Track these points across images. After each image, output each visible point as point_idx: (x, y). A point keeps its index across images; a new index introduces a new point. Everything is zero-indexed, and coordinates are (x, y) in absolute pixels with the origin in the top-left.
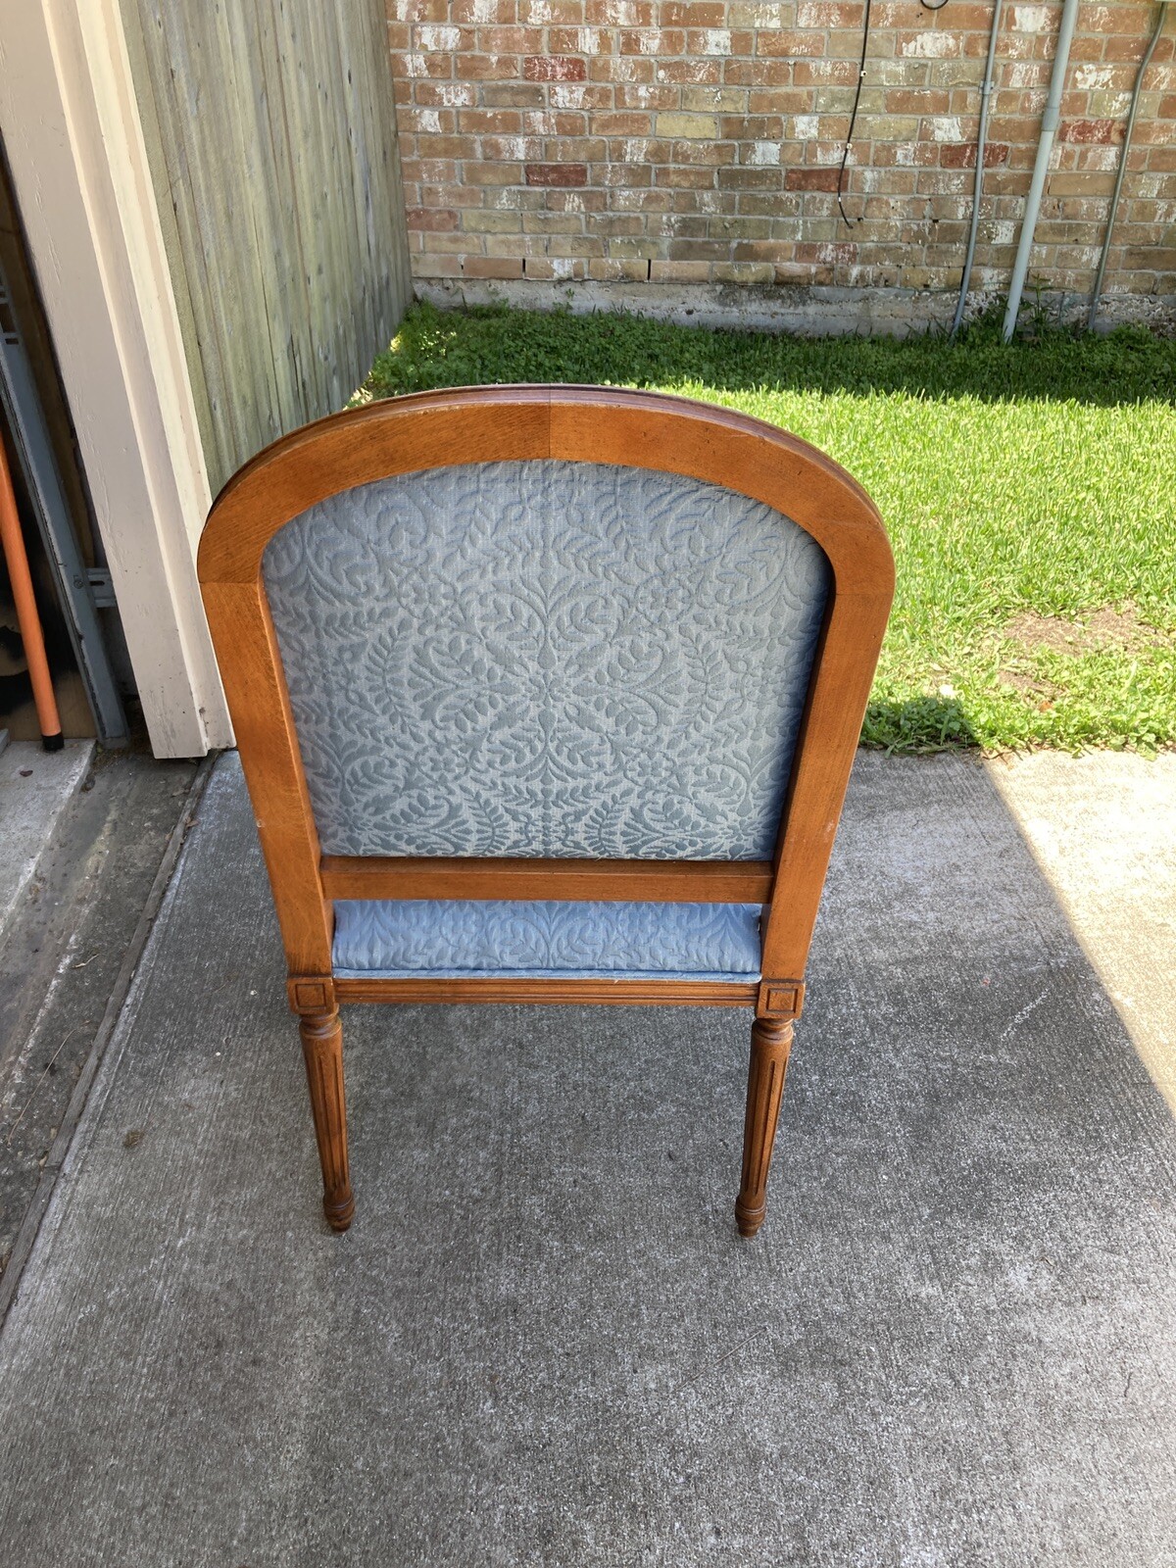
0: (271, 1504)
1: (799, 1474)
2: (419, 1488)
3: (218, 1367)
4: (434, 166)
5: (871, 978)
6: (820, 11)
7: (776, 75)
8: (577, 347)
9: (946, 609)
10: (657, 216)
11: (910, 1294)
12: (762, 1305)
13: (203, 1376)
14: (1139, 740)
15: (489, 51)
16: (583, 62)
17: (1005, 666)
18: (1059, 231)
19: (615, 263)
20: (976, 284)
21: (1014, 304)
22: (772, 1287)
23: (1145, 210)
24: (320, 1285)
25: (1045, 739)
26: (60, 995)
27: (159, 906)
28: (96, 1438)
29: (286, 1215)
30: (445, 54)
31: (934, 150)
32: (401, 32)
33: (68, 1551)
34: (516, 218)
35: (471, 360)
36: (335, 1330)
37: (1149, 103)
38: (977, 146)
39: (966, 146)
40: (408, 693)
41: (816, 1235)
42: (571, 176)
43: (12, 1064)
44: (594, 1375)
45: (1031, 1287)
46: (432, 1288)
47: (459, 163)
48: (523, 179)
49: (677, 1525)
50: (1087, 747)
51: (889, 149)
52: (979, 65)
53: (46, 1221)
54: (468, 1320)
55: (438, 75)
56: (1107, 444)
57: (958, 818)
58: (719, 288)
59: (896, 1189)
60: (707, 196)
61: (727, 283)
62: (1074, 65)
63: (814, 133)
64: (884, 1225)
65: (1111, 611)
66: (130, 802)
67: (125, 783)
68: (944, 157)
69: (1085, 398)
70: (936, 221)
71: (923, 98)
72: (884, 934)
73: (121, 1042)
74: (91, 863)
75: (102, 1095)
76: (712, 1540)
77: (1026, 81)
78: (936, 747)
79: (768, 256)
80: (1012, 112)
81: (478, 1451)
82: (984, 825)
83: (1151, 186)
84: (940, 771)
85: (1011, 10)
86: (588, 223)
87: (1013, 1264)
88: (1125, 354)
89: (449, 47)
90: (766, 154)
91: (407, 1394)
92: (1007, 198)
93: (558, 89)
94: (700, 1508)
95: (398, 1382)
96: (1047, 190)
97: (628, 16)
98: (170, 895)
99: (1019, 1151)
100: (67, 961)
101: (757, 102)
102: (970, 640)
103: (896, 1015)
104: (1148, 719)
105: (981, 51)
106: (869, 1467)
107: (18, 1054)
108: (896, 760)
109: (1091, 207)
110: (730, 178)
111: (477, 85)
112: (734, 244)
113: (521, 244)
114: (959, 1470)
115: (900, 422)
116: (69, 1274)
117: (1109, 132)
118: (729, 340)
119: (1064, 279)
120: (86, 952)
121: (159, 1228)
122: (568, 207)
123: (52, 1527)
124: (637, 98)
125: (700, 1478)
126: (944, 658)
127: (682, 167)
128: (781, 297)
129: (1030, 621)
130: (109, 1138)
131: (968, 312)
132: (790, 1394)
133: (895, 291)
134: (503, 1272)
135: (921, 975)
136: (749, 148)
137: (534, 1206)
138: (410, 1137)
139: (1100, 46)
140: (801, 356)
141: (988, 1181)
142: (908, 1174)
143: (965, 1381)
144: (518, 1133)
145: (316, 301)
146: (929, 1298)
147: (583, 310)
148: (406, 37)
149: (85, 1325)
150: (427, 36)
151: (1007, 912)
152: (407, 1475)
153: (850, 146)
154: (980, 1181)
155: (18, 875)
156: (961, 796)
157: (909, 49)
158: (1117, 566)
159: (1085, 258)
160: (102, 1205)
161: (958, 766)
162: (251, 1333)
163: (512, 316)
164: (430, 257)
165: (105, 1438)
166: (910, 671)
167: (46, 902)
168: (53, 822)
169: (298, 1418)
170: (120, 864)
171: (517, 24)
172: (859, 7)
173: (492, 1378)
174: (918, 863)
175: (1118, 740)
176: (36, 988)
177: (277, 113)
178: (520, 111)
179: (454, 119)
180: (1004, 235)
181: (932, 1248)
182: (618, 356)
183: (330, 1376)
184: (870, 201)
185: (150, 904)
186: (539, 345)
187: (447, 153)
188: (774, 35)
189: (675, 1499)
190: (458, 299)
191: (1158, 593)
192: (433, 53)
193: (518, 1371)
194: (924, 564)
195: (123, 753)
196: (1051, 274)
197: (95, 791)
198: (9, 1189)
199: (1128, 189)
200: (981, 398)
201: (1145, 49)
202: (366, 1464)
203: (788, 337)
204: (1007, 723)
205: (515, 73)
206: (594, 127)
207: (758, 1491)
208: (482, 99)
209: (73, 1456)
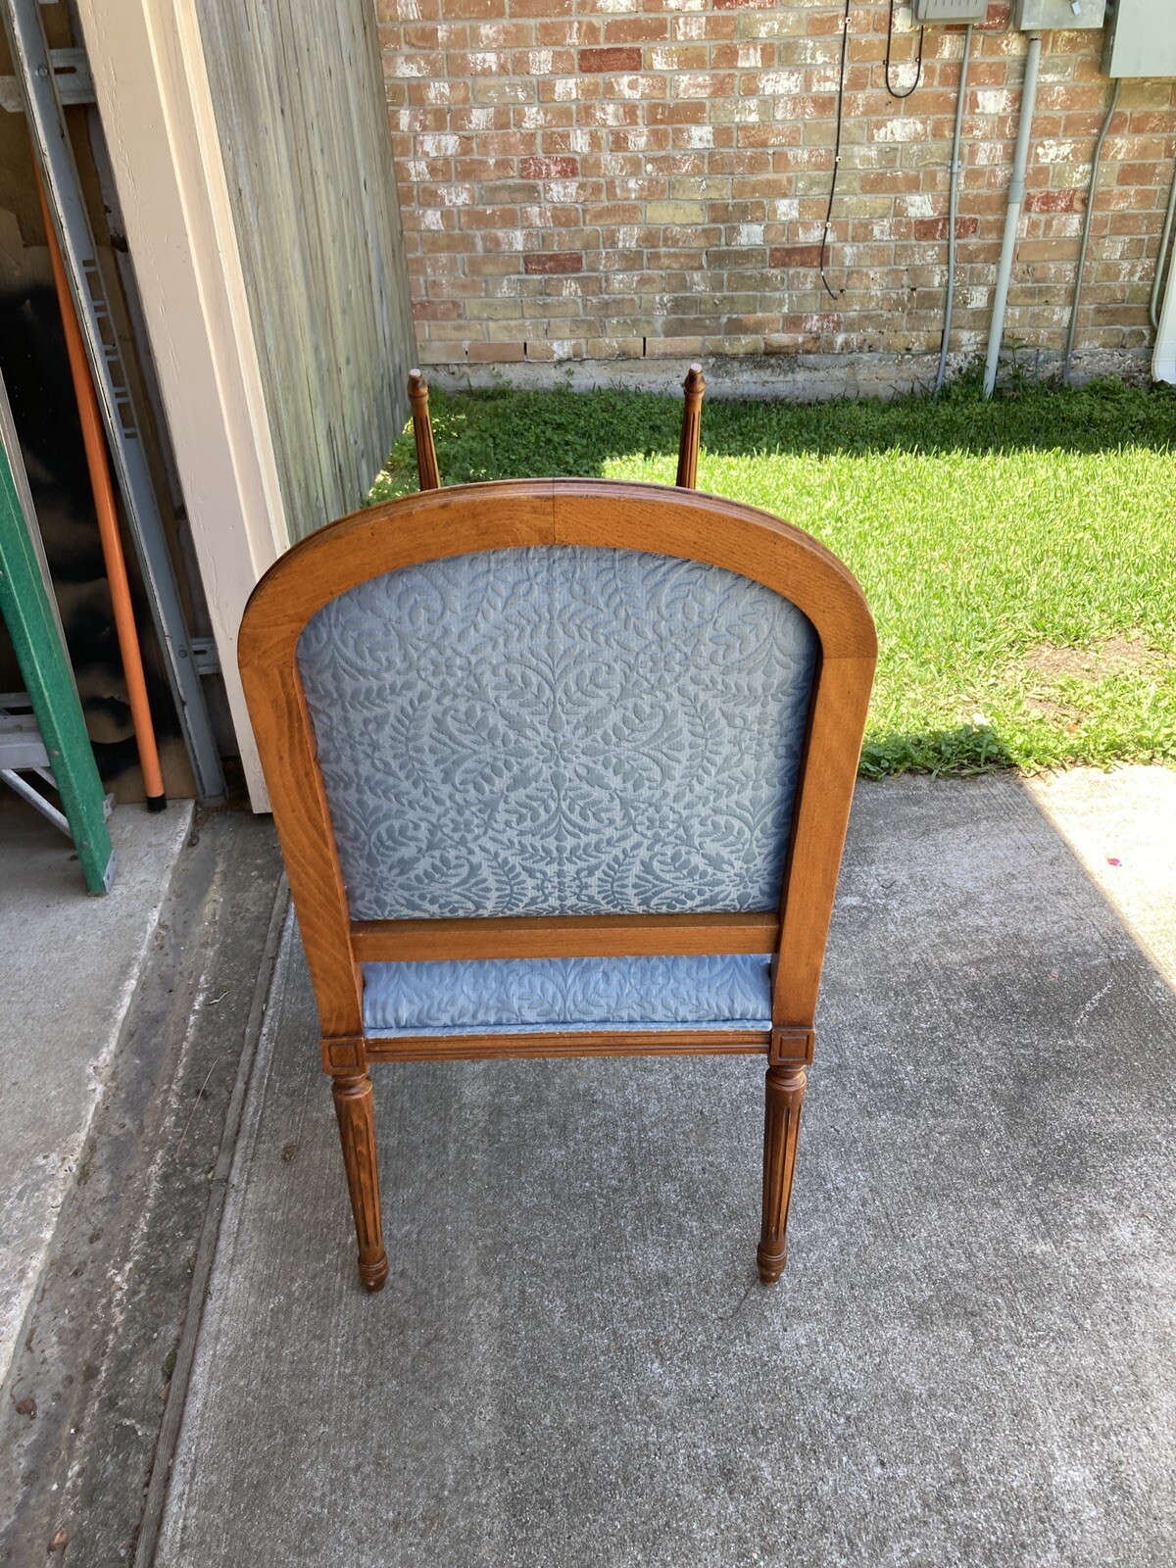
0: (473, 1458)
1: (949, 1411)
2: (604, 1438)
3: (403, 1344)
4: (437, 260)
5: (948, 978)
6: (795, 104)
7: (757, 164)
8: (582, 423)
9: (968, 644)
10: (651, 296)
11: (1026, 1252)
12: (891, 1267)
13: (391, 1353)
14: (1165, 754)
15: (487, 154)
16: (574, 160)
17: (1029, 694)
18: (1030, 293)
19: (611, 342)
20: (954, 346)
21: (992, 363)
22: (898, 1250)
23: (1110, 271)
24: (485, 1270)
25: (1078, 757)
26: (200, 1029)
27: (278, 945)
28: (305, 1409)
29: (443, 1211)
30: (446, 159)
31: (908, 225)
32: (404, 141)
33: (294, 1510)
34: (516, 304)
35: (482, 438)
36: (506, 1307)
37: (1107, 171)
38: (949, 219)
39: (938, 221)
40: (429, 759)
41: (931, 1204)
42: (567, 264)
43: (167, 1091)
44: (748, 1335)
45: (1135, 1240)
46: (587, 1268)
47: (462, 256)
48: (522, 269)
49: (845, 1459)
50: (1118, 762)
51: (867, 225)
52: (946, 146)
53: (224, 1226)
54: (626, 1294)
55: (440, 178)
56: (1095, 487)
57: (1007, 831)
58: (712, 361)
59: (998, 1161)
60: (697, 276)
61: (719, 355)
62: (1036, 141)
63: (795, 214)
64: (993, 1193)
65: (1121, 639)
66: (235, 854)
67: (224, 837)
68: (918, 231)
69: (1069, 446)
70: (913, 290)
71: (895, 178)
72: (954, 939)
73: (265, 1066)
74: (207, 910)
75: (255, 1113)
76: (878, 1470)
77: (991, 158)
78: (977, 769)
79: (757, 328)
80: (980, 188)
81: (653, 1405)
82: (1032, 837)
83: (1113, 249)
84: (984, 791)
85: (974, 95)
86: (585, 306)
87: (1116, 1221)
88: (1102, 404)
89: (449, 153)
90: (751, 235)
91: (580, 1359)
92: (980, 266)
93: (552, 185)
94: (863, 1444)
95: (570, 1350)
96: (1016, 257)
97: (616, 117)
98: (287, 935)
99: (1106, 1123)
100: (201, 998)
101: (740, 189)
102: (994, 672)
103: (976, 1009)
104: (1172, 734)
105: (947, 133)
106: (1011, 1401)
107: (170, 1082)
108: (941, 782)
109: (1059, 271)
110: (718, 259)
111: (476, 187)
112: (724, 320)
113: (522, 329)
114: (1093, 1400)
115: (898, 477)
116: (254, 1271)
117: (1071, 201)
118: (724, 409)
119: (1038, 338)
120: (216, 990)
121: (328, 1227)
122: (566, 292)
123: (277, 1491)
124: (628, 191)
125: (860, 1419)
126: (971, 689)
127: (672, 250)
128: (771, 366)
129: (1047, 652)
130: (269, 1151)
131: (949, 373)
132: (929, 1343)
133: (879, 356)
134: (650, 1251)
135: (994, 973)
136: (734, 231)
137: (669, 1192)
138: (545, 1137)
139: (1059, 122)
140: (795, 421)
141: (1082, 1150)
142: (1007, 1147)
143: (1088, 1324)
144: (643, 1129)
145: (346, 391)
146: (1044, 1254)
147: (583, 388)
148: (409, 145)
149: (277, 1313)
150: (429, 144)
151: (1065, 913)
152: (592, 1428)
153: (829, 224)
154: (1075, 1151)
155: (145, 923)
156: (1007, 812)
157: (880, 135)
158: (1122, 599)
159: (1056, 318)
160: (273, 1210)
161: (1000, 786)
162: (428, 1315)
163: (516, 397)
164: (437, 344)
165: (313, 1409)
166: (942, 703)
167: (171, 946)
168: (168, 876)
169: (485, 1384)
170: (235, 910)
171: (513, 129)
172: (831, 99)
173: (656, 1343)
174: (976, 874)
175: (1146, 755)
176: (176, 1024)
177: (312, 221)
178: (517, 207)
179: (456, 218)
180: (978, 299)
181: (1040, 1212)
182: (622, 429)
183: (508, 1348)
184: (850, 274)
185: (269, 945)
186: (546, 423)
187: (449, 248)
188: (753, 128)
189: (839, 1437)
190: (464, 383)
191: (1163, 620)
192: (435, 159)
193: (678, 1336)
194: (941, 605)
195: (219, 810)
196: (1024, 333)
197: (201, 845)
198: (184, 1200)
199: (1092, 252)
200: (971, 451)
201: (1102, 123)
202: (553, 1420)
203: (779, 403)
204: (1041, 744)
205: (511, 173)
206: (588, 218)
207: (914, 1427)
208: (482, 197)
209: (286, 1427)
